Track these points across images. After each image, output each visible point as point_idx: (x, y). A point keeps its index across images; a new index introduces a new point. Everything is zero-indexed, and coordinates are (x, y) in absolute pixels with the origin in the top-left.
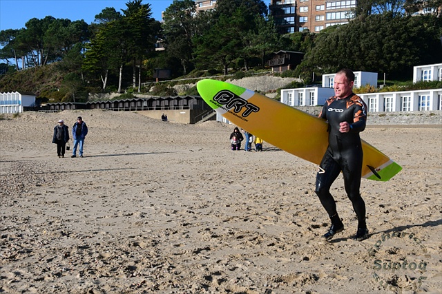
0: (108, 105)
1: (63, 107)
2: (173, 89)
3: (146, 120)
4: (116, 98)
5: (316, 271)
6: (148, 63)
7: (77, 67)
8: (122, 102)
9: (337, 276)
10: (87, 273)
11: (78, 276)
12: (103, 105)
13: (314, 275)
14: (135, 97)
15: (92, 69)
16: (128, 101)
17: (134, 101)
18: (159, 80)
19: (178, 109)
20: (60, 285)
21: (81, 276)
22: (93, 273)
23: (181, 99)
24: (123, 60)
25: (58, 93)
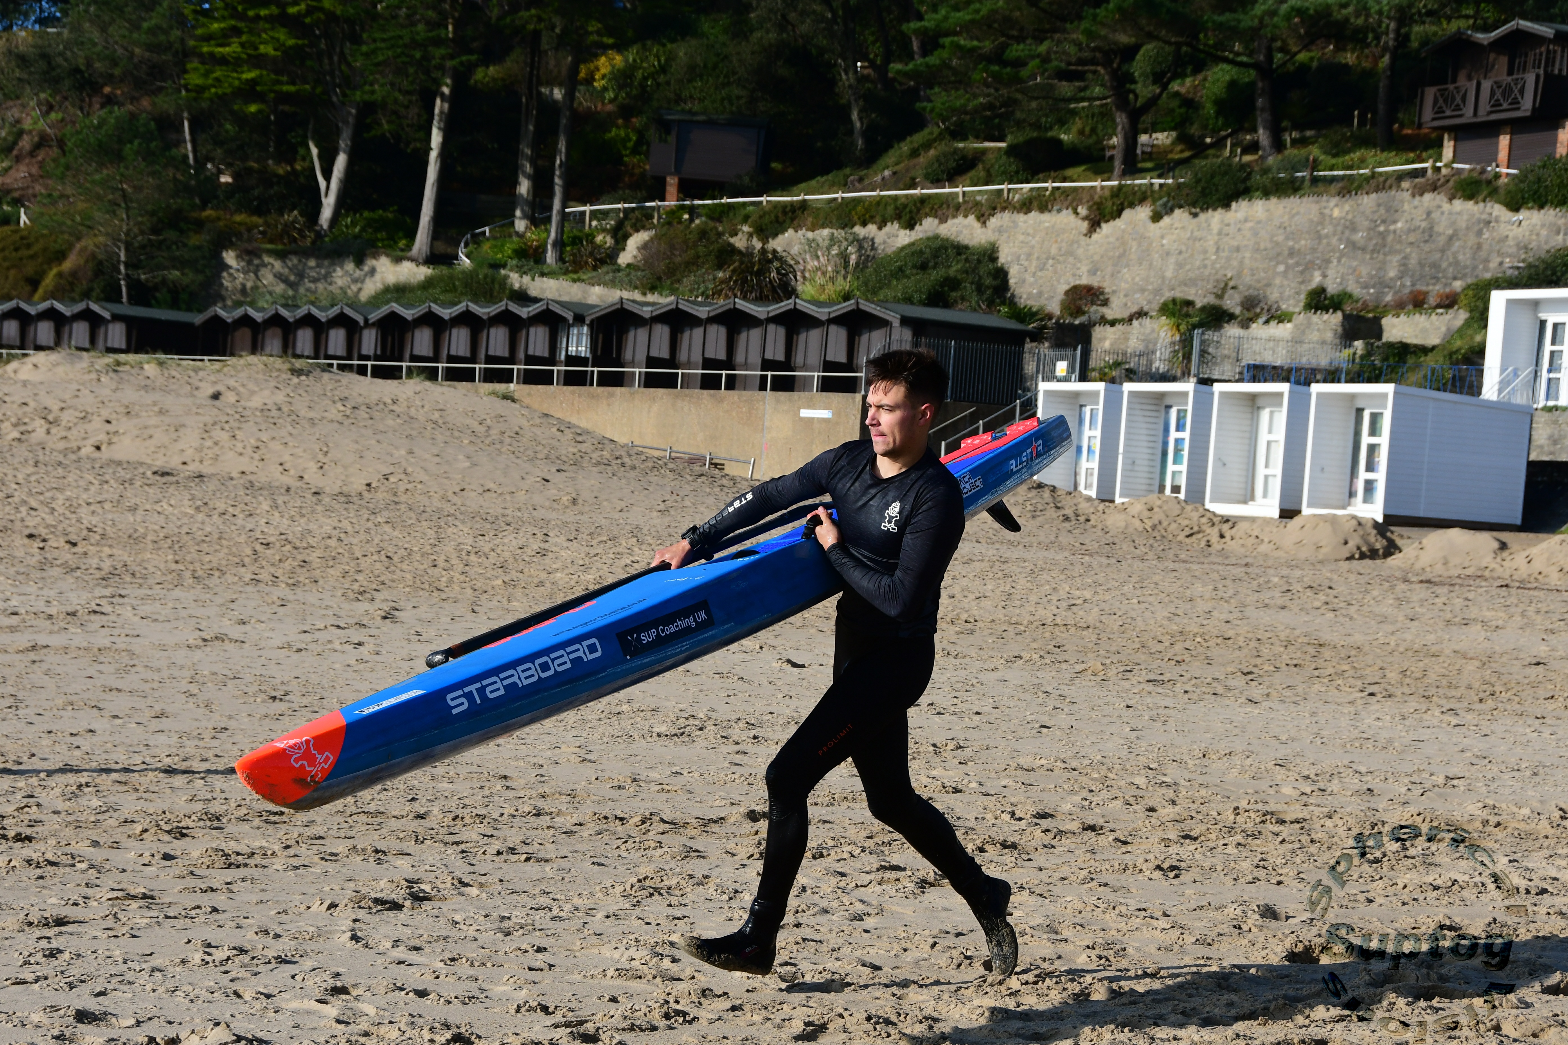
0: (337, 339)
2: (768, 259)
3: (567, 449)
4: (399, 291)
6: (623, 78)
7: (157, 71)
8: (430, 320)
12: (304, 339)
14: (522, 297)
15: (250, 91)
16: (466, 319)
17: (506, 319)
18: (688, 189)
19: (785, 385)
23: (810, 322)
24: (460, 44)
25: (24, 240)
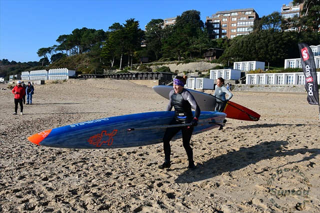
0: (113, 76)
1: (89, 77)
2: (150, 68)
3: (134, 85)
4: (118, 72)
5: (219, 181)
6: (137, 54)
7: (98, 55)
8: (121, 74)
9: (231, 184)
10: (82, 175)
11: (77, 177)
12: (111, 76)
13: (217, 183)
14: (129, 72)
15: (106, 56)
16: (124, 74)
17: (128, 74)
18: (142, 63)
19: (152, 79)
20: (66, 182)
21: (79, 177)
22: (86, 176)
23: (154, 74)
24: (123, 51)
25: (88, 69)
